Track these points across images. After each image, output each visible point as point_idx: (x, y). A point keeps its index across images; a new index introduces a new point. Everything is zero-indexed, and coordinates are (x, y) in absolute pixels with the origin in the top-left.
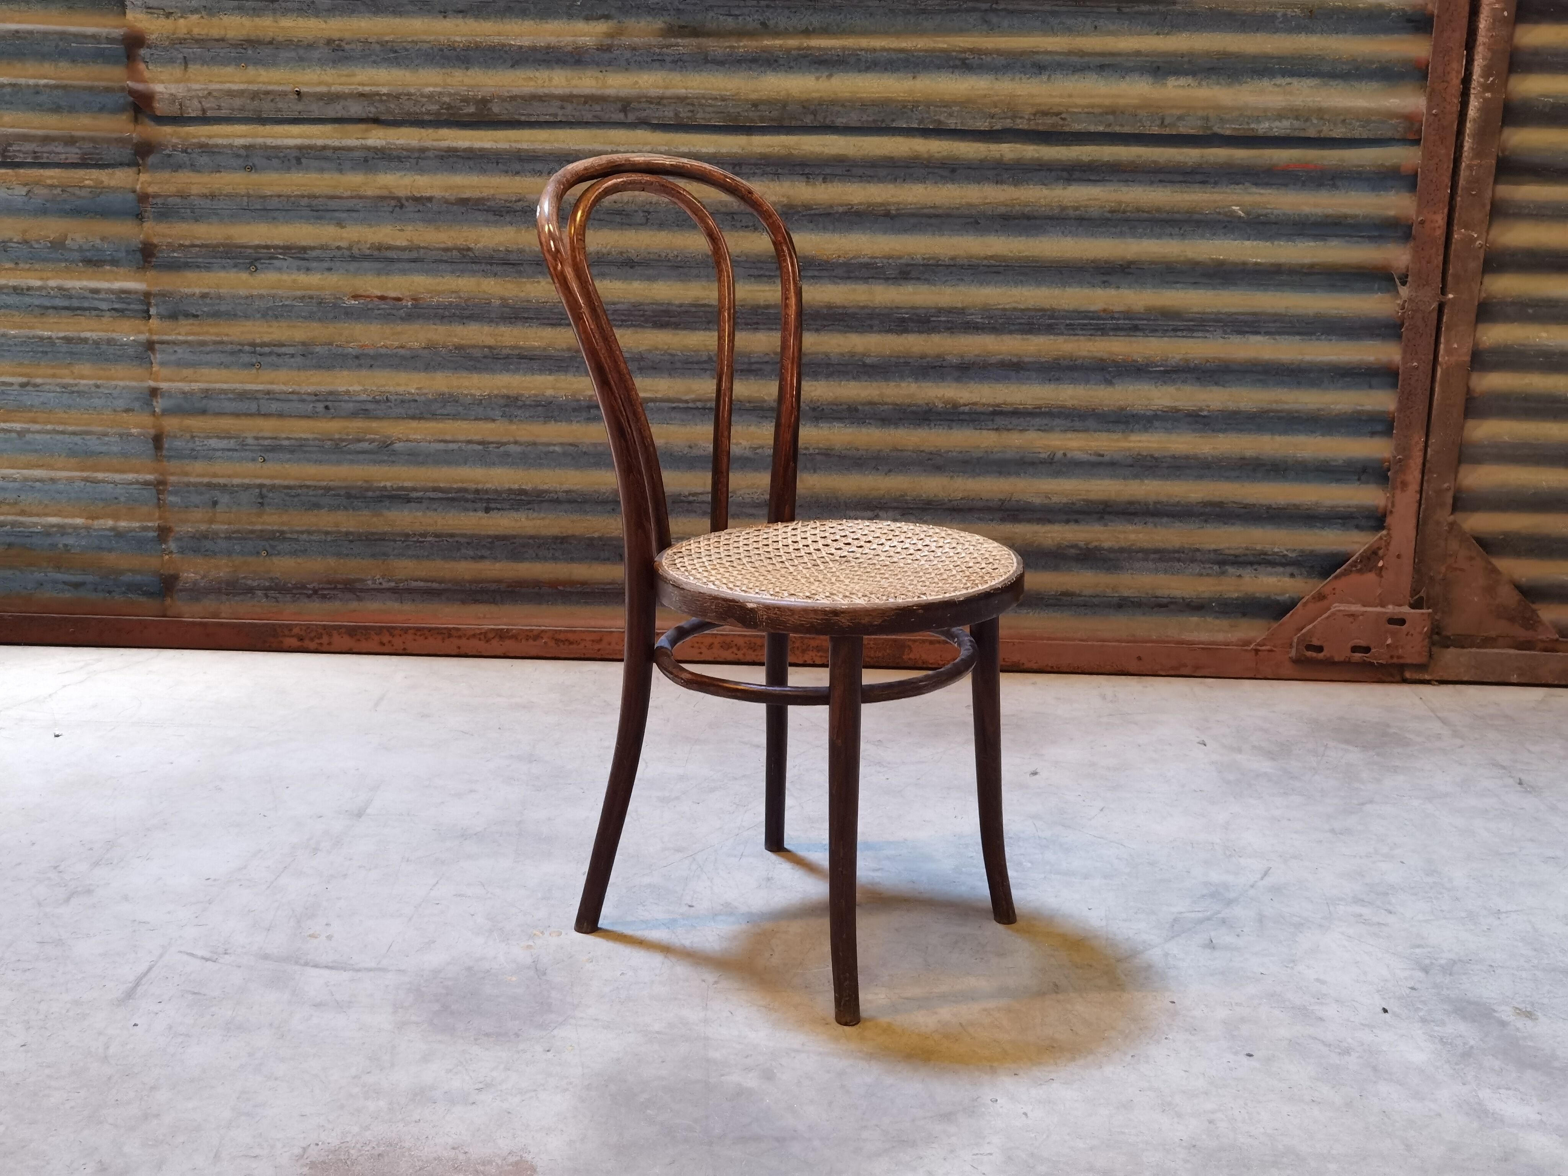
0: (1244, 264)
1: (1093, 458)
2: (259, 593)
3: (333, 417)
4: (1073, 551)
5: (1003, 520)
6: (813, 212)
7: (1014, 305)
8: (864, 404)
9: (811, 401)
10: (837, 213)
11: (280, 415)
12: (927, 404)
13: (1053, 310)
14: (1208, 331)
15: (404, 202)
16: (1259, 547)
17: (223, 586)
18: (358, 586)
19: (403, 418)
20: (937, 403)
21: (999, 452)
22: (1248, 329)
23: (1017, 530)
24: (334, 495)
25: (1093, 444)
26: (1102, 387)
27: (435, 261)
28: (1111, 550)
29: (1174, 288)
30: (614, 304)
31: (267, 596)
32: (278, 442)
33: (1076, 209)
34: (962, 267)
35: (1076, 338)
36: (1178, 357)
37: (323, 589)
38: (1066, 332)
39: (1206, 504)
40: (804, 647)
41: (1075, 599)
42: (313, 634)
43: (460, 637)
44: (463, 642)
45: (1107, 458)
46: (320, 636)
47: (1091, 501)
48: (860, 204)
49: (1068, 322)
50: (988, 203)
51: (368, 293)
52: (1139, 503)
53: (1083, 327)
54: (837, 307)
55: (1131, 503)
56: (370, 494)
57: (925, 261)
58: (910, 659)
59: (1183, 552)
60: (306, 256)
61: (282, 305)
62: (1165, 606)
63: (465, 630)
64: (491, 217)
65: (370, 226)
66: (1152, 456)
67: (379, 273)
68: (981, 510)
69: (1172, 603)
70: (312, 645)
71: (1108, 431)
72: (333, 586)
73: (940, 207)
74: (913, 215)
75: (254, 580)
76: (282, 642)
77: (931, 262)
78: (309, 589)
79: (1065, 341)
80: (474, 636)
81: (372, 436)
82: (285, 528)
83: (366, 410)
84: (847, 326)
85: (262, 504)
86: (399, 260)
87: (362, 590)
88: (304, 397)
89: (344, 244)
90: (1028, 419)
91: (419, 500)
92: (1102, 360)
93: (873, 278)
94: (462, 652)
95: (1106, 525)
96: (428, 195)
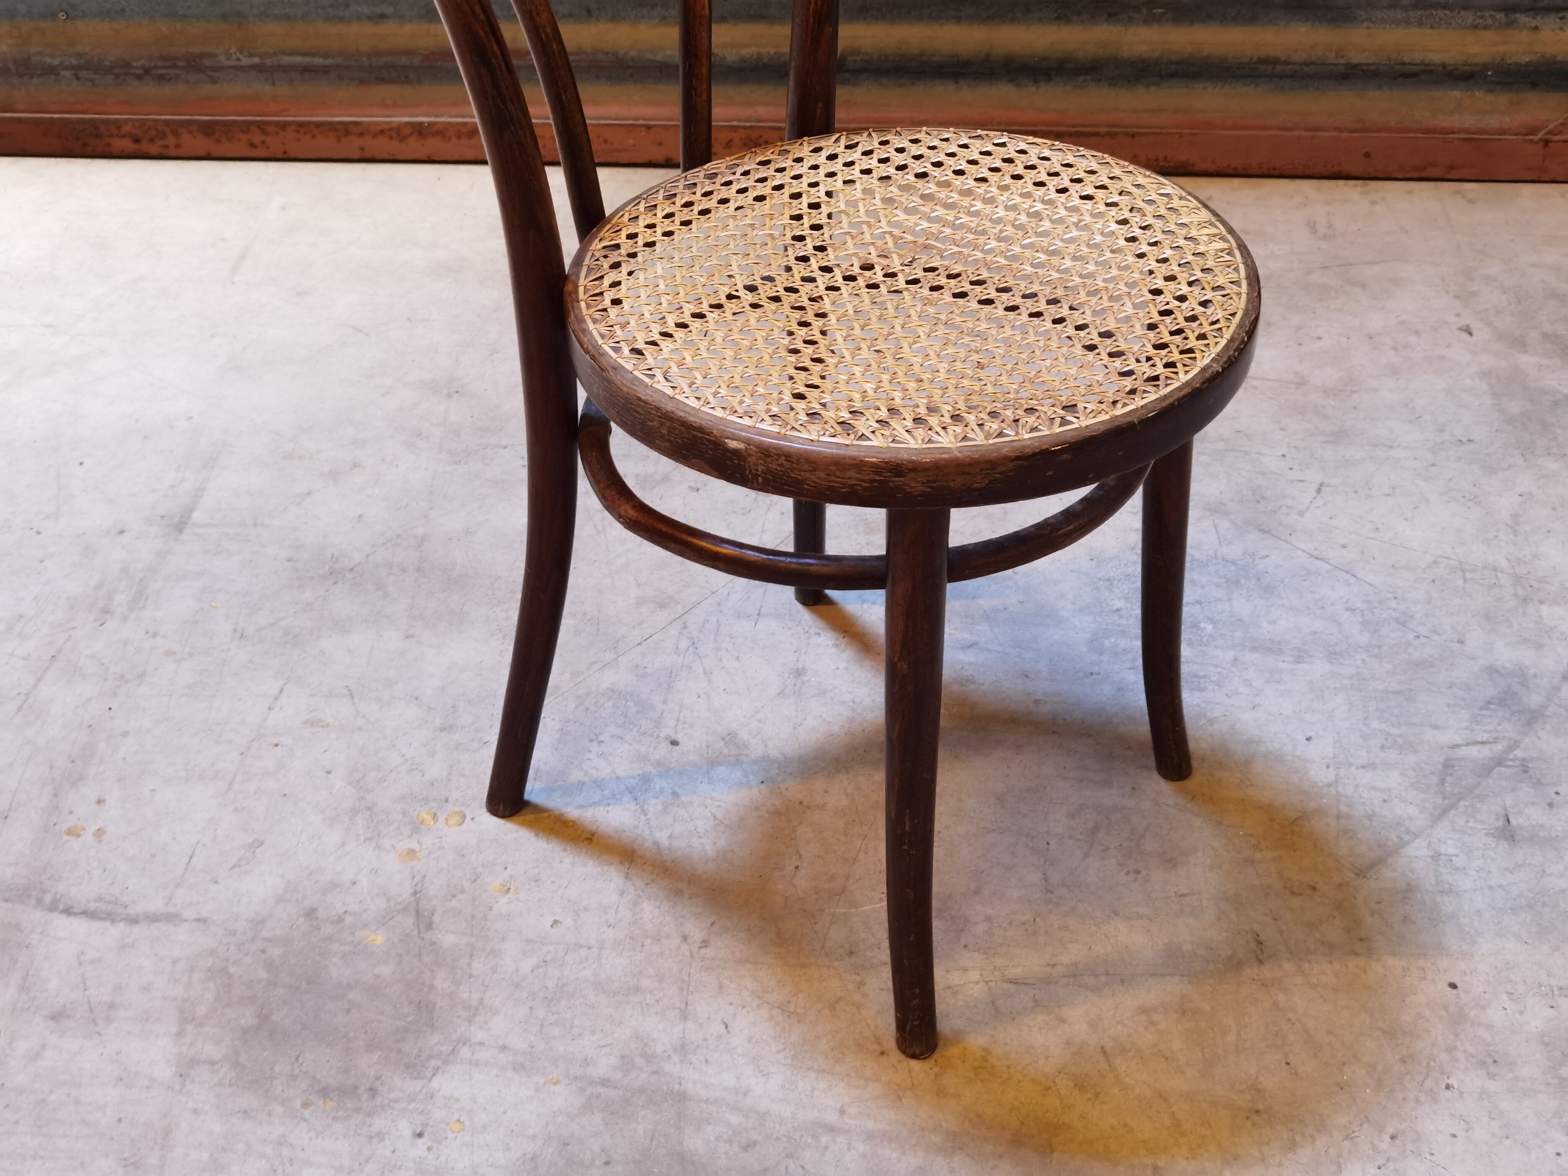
2: (67, 74)
17: (11, 66)
18: (207, 62)
31: (78, 78)
37: (156, 67)
41: (1278, 68)
42: (152, 133)
43: (361, 135)
44: (367, 141)
46: (163, 136)
63: (369, 123)
69: (1424, 71)
70: (153, 149)
72: (168, 63)
75: (53, 56)
76: (109, 145)
78: (136, 68)
80: (382, 132)
87: (213, 69)
94: (368, 154)
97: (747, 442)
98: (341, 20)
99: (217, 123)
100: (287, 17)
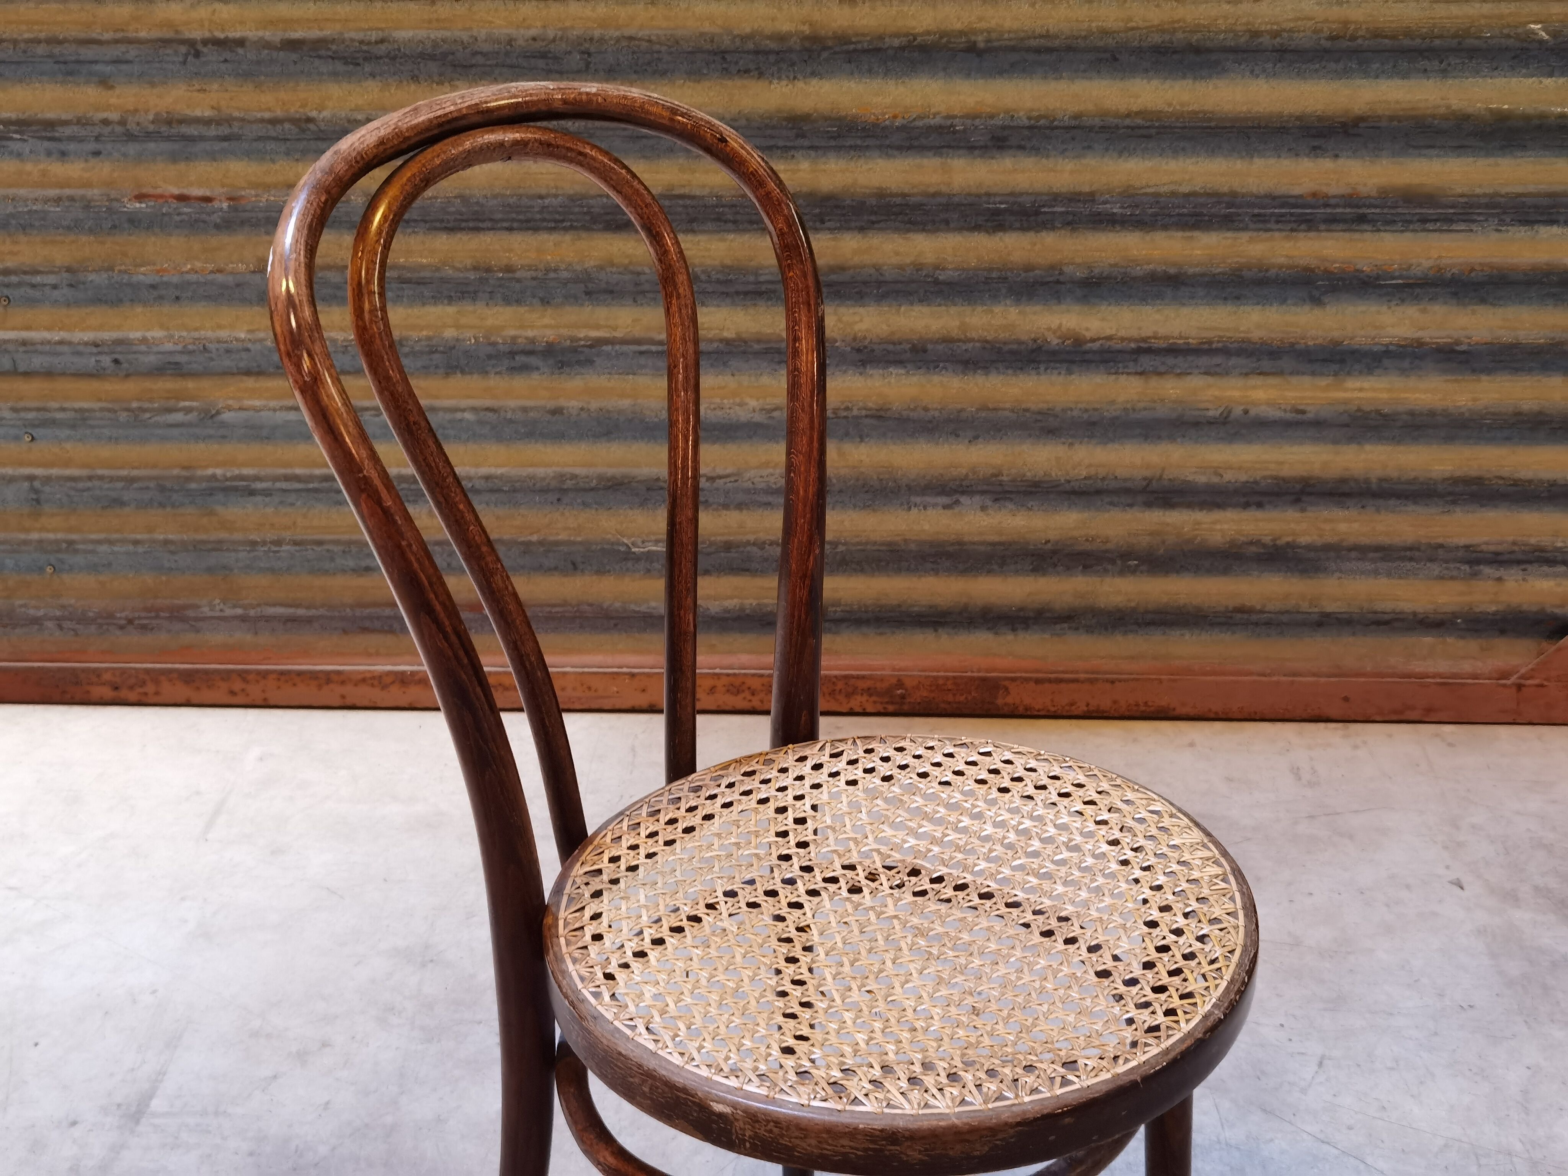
0: (1543, 116)
1: (1289, 416)
2: (50, 624)
3: (128, 376)
4: (1253, 549)
5: (1149, 505)
6: (852, 47)
7: (1173, 187)
8: (937, 342)
9: (855, 339)
10: (891, 47)
11: (49, 374)
12: (1035, 340)
13: (1234, 194)
14: (1474, 221)
15: (200, 47)
16: (1533, 541)
18: (191, 613)
19: (233, 374)
20: (1050, 337)
21: (1145, 409)
22: (1539, 218)
23: (1169, 520)
24: (141, 489)
25: (1290, 394)
26: (1307, 308)
27: (259, 139)
28: (1309, 548)
29: (1425, 156)
30: (541, 197)
31: (61, 627)
32: (48, 415)
33: (1276, 34)
34: (1091, 129)
35: (1269, 234)
36: (1427, 264)
37: (140, 618)
38: (1252, 226)
39: (1455, 481)
40: (850, 690)
41: (1254, 617)
42: (132, 681)
43: (343, 683)
44: (348, 689)
45: (1310, 416)
46: (143, 683)
47: (1284, 479)
48: (928, 33)
49: (1256, 211)
50: (1133, 29)
51: (159, 191)
52: (1356, 481)
53: (1279, 219)
54: (892, 195)
55: (1343, 481)
56: (193, 486)
57: (1032, 122)
58: (1006, 704)
59: (1418, 549)
60: (57, 135)
61: (30, 211)
62: (1387, 623)
63: (350, 671)
64: (340, 67)
65: (152, 85)
66: (1378, 412)
67: (174, 158)
68: (1116, 492)
69: (1397, 620)
70: (133, 696)
71: (1313, 374)
72: (153, 614)
73: (1056, 37)
74: (1013, 49)
75: (38, 608)
76: (88, 692)
77: (1042, 122)
78: (120, 618)
79: (1251, 240)
80: (364, 680)
81: (187, 404)
82: (74, 537)
83: (176, 363)
84: (910, 222)
85: (38, 501)
86: (202, 138)
87: (197, 619)
88: (81, 348)
89: (114, 116)
90: (1190, 358)
91: (267, 493)
92: (1307, 269)
93: (949, 147)
94: (348, 703)
95: (1303, 510)
96: (237, 35)
97: (734, 1105)
98: (326, 572)
99: (197, 671)
100: (272, 570)
